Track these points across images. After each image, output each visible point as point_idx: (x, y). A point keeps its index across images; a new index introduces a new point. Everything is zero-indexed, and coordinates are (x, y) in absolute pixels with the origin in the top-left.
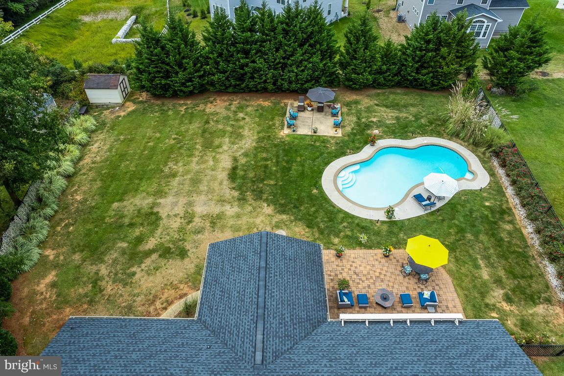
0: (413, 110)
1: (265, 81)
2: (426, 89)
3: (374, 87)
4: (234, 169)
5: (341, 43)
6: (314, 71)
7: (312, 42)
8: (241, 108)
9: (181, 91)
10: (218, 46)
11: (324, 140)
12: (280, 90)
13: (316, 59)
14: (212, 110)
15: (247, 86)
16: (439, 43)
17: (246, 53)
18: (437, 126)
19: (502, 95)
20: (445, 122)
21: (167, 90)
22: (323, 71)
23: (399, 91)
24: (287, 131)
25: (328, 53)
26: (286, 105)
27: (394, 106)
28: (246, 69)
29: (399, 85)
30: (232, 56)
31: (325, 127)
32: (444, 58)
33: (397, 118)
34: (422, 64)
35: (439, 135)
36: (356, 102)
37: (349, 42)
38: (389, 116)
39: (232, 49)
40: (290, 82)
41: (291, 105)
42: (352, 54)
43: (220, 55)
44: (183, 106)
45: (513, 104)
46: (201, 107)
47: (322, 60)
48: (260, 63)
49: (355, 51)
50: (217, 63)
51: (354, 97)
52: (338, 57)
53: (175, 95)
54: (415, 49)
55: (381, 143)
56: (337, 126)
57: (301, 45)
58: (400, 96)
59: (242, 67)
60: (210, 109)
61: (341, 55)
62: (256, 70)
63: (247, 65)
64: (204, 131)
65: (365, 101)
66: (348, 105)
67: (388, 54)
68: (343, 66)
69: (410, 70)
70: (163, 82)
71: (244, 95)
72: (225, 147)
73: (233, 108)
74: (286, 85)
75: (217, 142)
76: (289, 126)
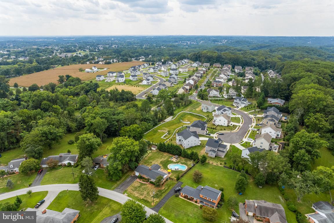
4: (162, 161)
7: (178, 150)
8: (168, 155)
11: (173, 161)
13: (177, 152)
17: (170, 149)
31: (175, 160)
41: (173, 157)
43: (167, 148)
53: (161, 151)
57: (176, 150)
65: (183, 159)
70: (161, 149)
72: (162, 159)
76: (171, 159)
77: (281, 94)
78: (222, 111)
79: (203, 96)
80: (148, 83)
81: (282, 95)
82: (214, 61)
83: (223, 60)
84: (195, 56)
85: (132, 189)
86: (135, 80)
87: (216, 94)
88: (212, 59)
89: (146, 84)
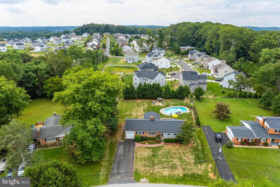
0: (178, 102)
1: (149, 97)
2: (181, 99)
3: (171, 99)
4: (144, 109)
5: (164, 90)
6: (158, 94)
7: (158, 89)
8: (144, 101)
9: (131, 98)
10: (140, 90)
11: (160, 106)
12: (151, 98)
13: (159, 92)
14: (138, 102)
15: (145, 97)
16: (183, 90)
17: (145, 91)
18: (182, 105)
19: (197, 100)
20: (184, 104)
21: (128, 98)
22: (160, 95)
23: (176, 99)
24: (153, 105)
25: (161, 91)
26: (153, 101)
27: (174, 102)
28: (145, 94)
29: (176, 98)
30: (143, 91)
31: (161, 104)
32: (184, 93)
33: (175, 103)
34: (180, 94)
35: (183, 106)
36: (167, 101)
37: (165, 90)
38: (173, 103)
39: (142, 90)
40: (154, 97)
41: (154, 101)
42: (166, 92)
43: (140, 91)
44: (132, 101)
45: (199, 102)
46: (135, 101)
47: (160, 93)
48: (148, 93)
49: (166, 91)
50: (139, 93)
51: (167, 100)
52: (163, 92)
53: (130, 99)
54: (178, 91)
55: (170, 107)
56: (163, 104)
57: (156, 90)
58: (176, 100)
59: (144, 94)
60: (137, 101)
61: (164, 92)
62: (147, 94)
63: (145, 93)
64: (137, 105)
65: (169, 101)
66: (165, 101)
67: (173, 92)
68: (164, 94)
69: (177, 95)
70: (128, 96)
71: (144, 99)
72: (142, 107)
73: (142, 101)
74: (153, 97)
75: (140, 106)
76: (154, 104)
77: (188, 42)
78: (152, 57)
79: (118, 51)
80: (42, 50)
81: (190, 43)
82: (103, 31)
83: (112, 30)
84: (81, 29)
85: (145, 165)
86: (22, 49)
87: (129, 49)
88: (101, 30)
89: (40, 51)
